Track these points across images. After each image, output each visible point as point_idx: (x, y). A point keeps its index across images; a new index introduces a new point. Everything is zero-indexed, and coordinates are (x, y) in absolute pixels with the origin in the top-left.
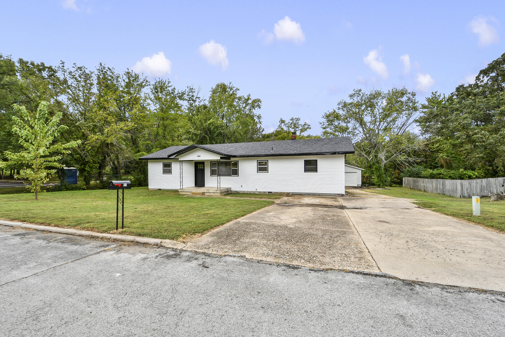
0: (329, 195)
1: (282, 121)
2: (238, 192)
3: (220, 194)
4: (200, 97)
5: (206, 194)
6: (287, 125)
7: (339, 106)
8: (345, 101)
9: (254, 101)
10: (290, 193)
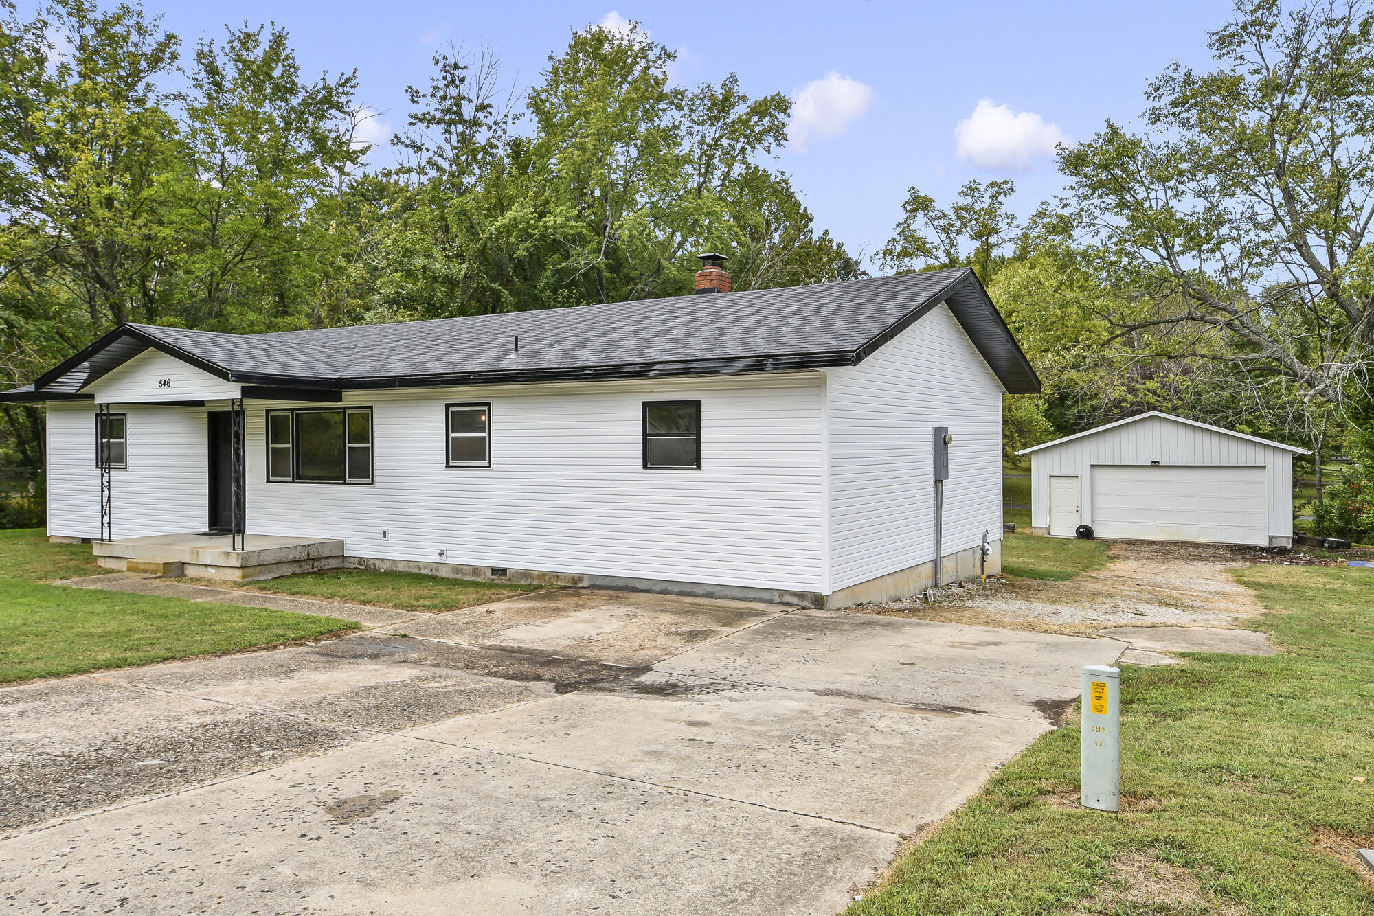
0: (753, 594)
1: (919, 204)
2: (371, 562)
3: (239, 573)
4: (489, 106)
5: (191, 572)
6: (944, 222)
7: (1157, 104)
8: (1188, 74)
9: (760, 110)
10: (580, 578)
